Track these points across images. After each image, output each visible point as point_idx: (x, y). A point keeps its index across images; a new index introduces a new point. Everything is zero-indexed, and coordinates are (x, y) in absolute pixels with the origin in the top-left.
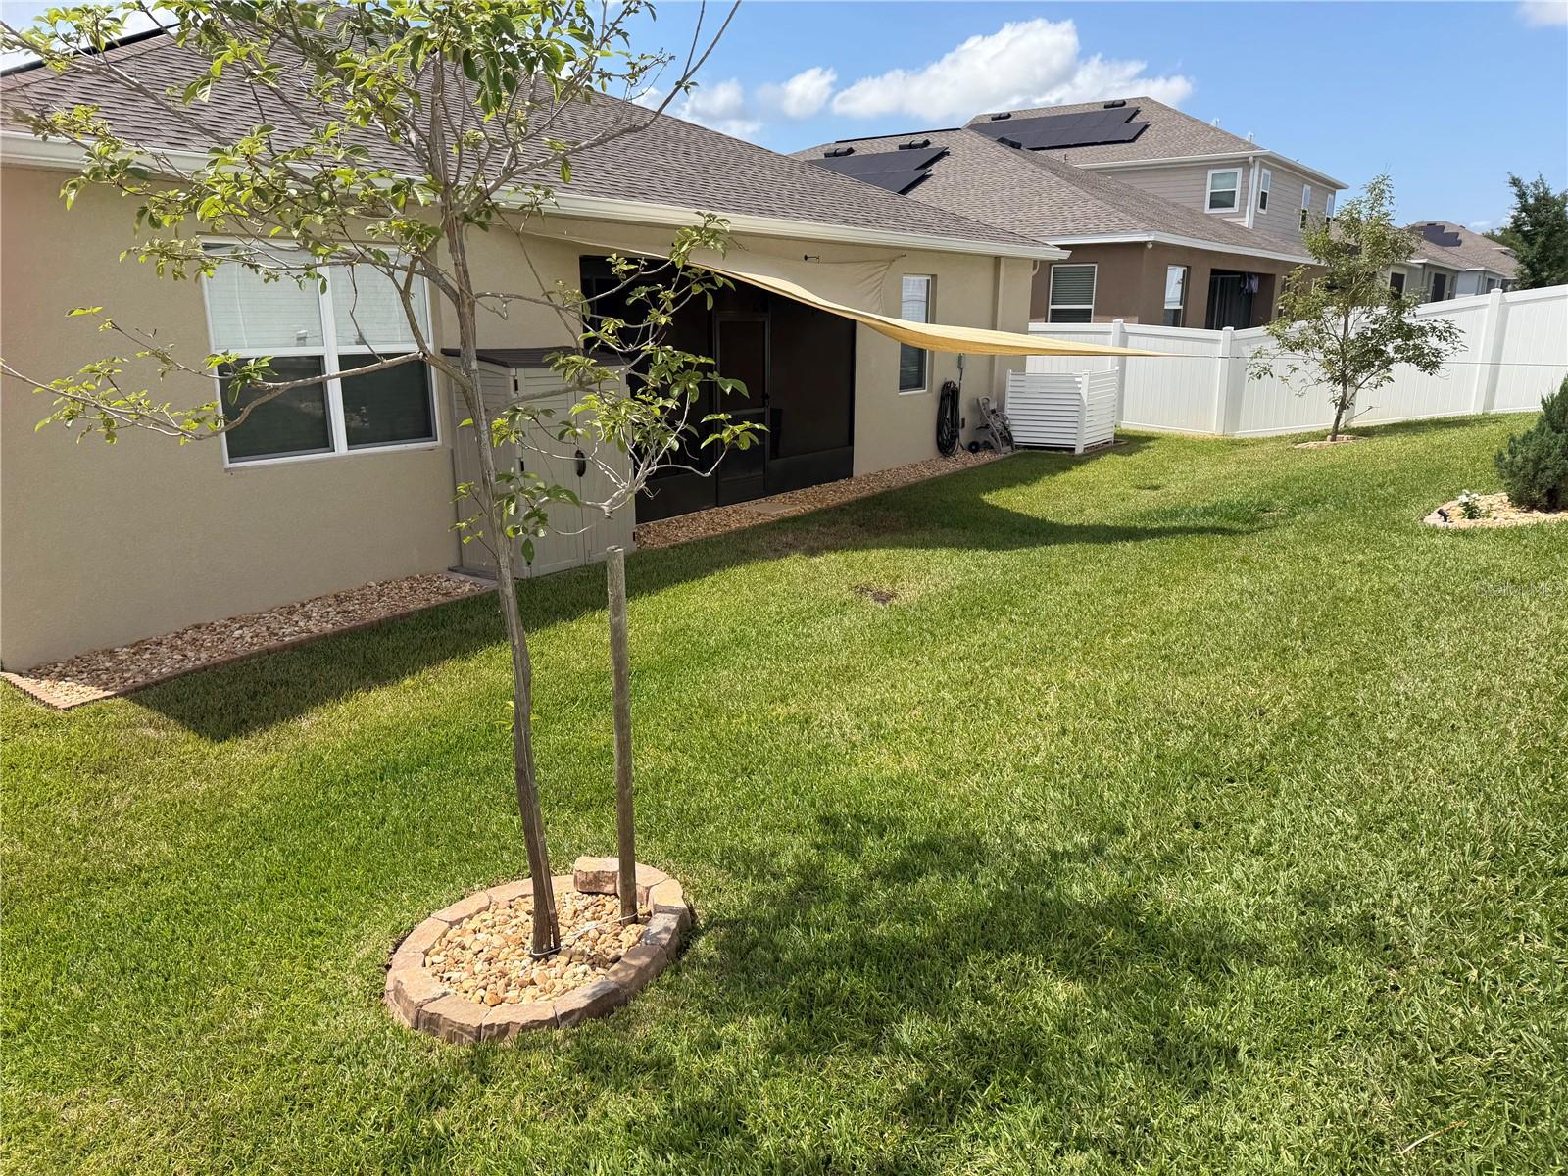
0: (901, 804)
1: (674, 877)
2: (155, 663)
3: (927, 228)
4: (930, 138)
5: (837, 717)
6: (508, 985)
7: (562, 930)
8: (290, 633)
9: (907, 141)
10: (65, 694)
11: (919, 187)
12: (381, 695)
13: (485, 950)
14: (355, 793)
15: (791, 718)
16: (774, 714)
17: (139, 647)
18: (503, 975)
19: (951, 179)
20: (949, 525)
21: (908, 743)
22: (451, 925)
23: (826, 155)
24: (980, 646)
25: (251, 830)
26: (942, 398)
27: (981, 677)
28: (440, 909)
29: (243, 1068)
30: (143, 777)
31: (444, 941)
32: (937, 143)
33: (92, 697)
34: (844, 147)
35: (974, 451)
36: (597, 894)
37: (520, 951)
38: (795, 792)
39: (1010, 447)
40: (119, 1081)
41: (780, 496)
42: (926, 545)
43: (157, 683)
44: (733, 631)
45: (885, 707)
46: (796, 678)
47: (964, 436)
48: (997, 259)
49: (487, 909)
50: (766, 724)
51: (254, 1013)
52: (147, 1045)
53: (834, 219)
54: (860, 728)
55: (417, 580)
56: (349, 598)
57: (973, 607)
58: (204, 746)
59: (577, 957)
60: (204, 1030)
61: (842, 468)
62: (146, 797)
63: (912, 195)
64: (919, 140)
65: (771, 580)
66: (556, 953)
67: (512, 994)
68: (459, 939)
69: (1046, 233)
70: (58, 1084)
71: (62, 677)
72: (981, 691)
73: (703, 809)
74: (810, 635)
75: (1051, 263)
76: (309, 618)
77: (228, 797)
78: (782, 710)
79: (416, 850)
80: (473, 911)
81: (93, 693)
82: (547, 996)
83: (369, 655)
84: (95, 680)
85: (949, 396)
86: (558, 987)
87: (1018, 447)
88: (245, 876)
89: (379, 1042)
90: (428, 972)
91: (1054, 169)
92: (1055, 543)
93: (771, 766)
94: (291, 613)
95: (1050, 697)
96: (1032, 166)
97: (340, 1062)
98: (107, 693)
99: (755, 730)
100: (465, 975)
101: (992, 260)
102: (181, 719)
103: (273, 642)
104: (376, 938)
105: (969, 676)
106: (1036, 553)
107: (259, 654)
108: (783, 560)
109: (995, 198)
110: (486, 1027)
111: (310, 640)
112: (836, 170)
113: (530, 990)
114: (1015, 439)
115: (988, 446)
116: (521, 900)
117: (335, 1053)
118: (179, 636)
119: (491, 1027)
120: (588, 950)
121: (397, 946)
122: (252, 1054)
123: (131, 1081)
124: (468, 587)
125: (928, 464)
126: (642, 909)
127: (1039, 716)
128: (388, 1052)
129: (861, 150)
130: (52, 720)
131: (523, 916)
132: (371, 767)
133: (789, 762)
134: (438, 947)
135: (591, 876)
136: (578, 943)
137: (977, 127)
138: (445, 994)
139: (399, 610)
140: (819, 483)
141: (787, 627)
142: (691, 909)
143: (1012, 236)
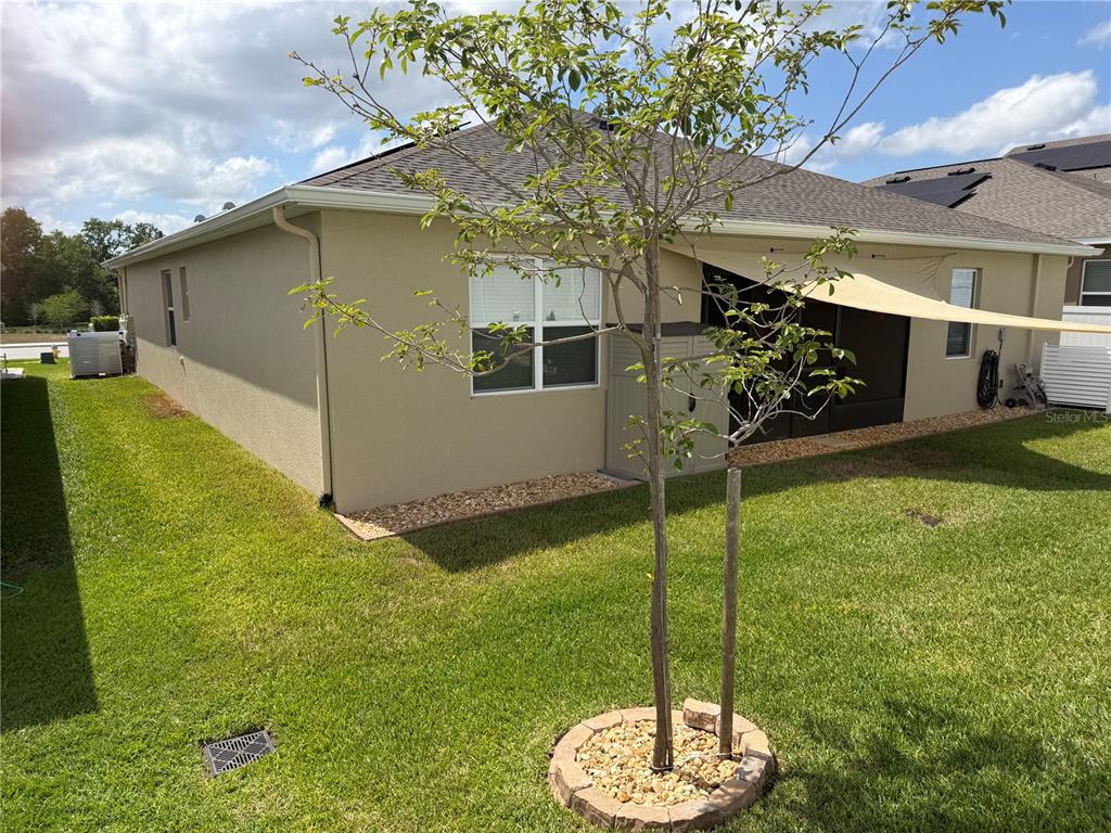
0: (957, 701)
1: (761, 729)
2: (420, 516)
3: (975, 233)
4: (975, 166)
5: (895, 619)
6: (634, 787)
7: (675, 753)
8: (500, 504)
9: (955, 169)
10: (369, 531)
11: (965, 203)
12: (553, 553)
13: (619, 756)
14: (533, 621)
15: (854, 613)
16: (840, 607)
17: (411, 505)
18: (631, 779)
19: (993, 196)
20: (990, 466)
21: (961, 647)
22: (595, 732)
23: (888, 183)
24: (1024, 572)
25: (468, 636)
26: (983, 364)
27: (1027, 599)
28: (587, 718)
29: (455, 809)
30: (407, 591)
31: (590, 744)
32: (981, 170)
33: (382, 535)
34: (903, 176)
35: (1010, 407)
36: (700, 730)
37: (643, 763)
38: (860, 676)
39: (1043, 405)
40: (378, 800)
41: (842, 433)
42: (969, 480)
43: (419, 530)
44: (804, 536)
45: (937, 614)
46: (858, 579)
47: (1002, 394)
48: (1036, 256)
49: (620, 725)
50: (832, 614)
51: (464, 771)
52: (396, 777)
53: (898, 228)
54: (915, 629)
55: (576, 476)
56: (535, 485)
57: (1014, 538)
58: (443, 574)
59: (686, 777)
60: (432, 776)
61: (896, 415)
62: (407, 604)
63: (960, 208)
64: (966, 168)
65: (834, 498)
66: (670, 770)
67: (637, 796)
68: (600, 744)
69: (1079, 235)
70: (344, 793)
71: (367, 520)
72: (1029, 611)
73: (783, 677)
74: (869, 546)
75: (1083, 258)
76: (511, 496)
77: (454, 612)
78: (846, 605)
79: (571, 670)
80: (611, 725)
81: (383, 532)
82: (662, 804)
83: (545, 524)
84: (385, 525)
85: (990, 362)
86: (671, 798)
87: (1051, 405)
88: (462, 669)
89: (543, 812)
90: (579, 766)
91: (1086, 185)
92: (1092, 488)
93: (839, 650)
94: (500, 491)
95: (1098, 625)
96: (1067, 184)
97: (517, 820)
98: (391, 533)
99: (824, 619)
100: (604, 773)
101: (1030, 256)
102: (431, 554)
103: (488, 510)
104: (545, 732)
105: (1016, 597)
106: (1075, 495)
107: (480, 517)
108: (845, 484)
109: (1032, 209)
110: (619, 818)
111: (510, 510)
112: (898, 192)
113: (651, 796)
114: (1049, 399)
115: (1023, 403)
116: (645, 723)
117: (514, 813)
118: (434, 500)
119: (623, 819)
120: (693, 773)
121: (558, 740)
122: (461, 801)
123: (386, 802)
124: (609, 484)
125: (969, 414)
126: (735, 750)
127: (1087, 641)
128: (550, 821)
129: (915, 178)
130: (360, 547)
131: (646, 737)
132: (544, 603)
133: (854, 649)
134: (585, 748)
135: (696, 715)
136: (686, 766)
137: (1014, 156)
138: (590, 786)
139: (565, 496)
140: (873, 425)
141: (849, 538)
142: (774, 757)
143: (1049, 238)
